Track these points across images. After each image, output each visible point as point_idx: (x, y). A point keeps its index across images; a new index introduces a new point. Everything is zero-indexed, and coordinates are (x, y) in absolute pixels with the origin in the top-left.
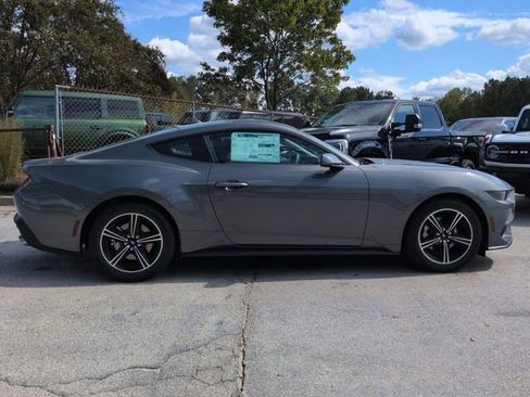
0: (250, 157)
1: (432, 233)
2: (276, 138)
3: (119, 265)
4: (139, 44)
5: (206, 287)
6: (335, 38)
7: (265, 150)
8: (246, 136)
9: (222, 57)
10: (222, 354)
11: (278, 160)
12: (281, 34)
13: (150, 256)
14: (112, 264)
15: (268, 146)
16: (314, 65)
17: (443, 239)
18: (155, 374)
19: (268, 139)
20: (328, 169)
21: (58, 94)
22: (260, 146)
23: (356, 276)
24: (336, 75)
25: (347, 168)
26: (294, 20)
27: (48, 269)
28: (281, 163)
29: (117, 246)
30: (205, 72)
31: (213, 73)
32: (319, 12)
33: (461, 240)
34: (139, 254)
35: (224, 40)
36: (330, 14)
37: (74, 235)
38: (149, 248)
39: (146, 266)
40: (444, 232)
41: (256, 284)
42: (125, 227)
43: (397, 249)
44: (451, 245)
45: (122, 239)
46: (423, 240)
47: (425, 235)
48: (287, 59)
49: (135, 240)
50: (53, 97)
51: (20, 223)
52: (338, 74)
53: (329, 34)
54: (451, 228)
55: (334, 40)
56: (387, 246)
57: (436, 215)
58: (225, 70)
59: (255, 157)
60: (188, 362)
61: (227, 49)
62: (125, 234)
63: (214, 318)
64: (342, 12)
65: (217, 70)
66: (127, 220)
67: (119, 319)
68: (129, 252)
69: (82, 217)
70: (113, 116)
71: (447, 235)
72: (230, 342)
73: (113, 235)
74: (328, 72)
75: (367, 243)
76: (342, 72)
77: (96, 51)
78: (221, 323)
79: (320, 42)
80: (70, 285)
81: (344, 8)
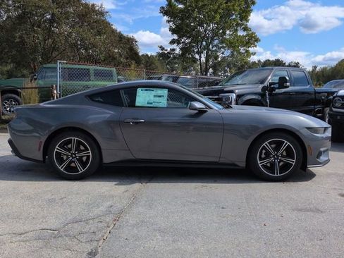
0: (148, 103)
1: (268, 155)
2: (165, 92)
3: (65, 169)
4: (122, 35)
5: (116, 185)
6: (247, 27)
7: (157, 99)
8: (147, 90)
9: (173, 42)
10: (100, 225)
11: (165, 106)
12: (210, 26)
13: (84, 164)
14: (61, 168)
15: (160, 96)
16: (231, 45)
17: (275, 159)
18: (53, 234)
19: (160, 92)
20: (197, 111)
21: (59, 66)
22: (155, 96)
23: (215, 182)
24: (247, 51)
25: (209, 111)
26: (218, 17)
27: (29, 170)
28: (167, 108)
29: (65, 158)
30: (161, 52)
31: (166, 52)
32: (234, 10)
33: (288, 160)
34: (77, 162)
35: (173, 31)
36: (243, 12)
37: (39, 150)
38: (84, 159)
39: (81, 171)
40: (276, 155)
41: (148, 184)
42: (69, 146)
43: (243, 164)
44: (281, 164)
45: (68, 153)
46: (261, 159)
47: (263, 156)
48: (216, 42)
49: (75, 154)
50: (56, 68)
51: (10, 142)
52: (248, 51)
53: (243, 24)
54: (280, 151)
55: (246, 29)
56: (236, 163)
57: (270, 143)
58: (174, 50)
59: (151, 103)
60: (77, 228)
61: (176, 37)
62: (69, 150)
63: (109, 203)
64: (252, 10)
65: (169, 50)
66: (70, 142)
67: (51, 202)
68: (71, 162)
69: (44, 139)
70: (97, 80)
71: (278, 156)
72: (109, 219)
73: (62, 151)
74: (242, 50)
75: (222, 160)
76: (251, 50)
77: (92, 39)
78: (111, 206)
79: (237, 30)
80: (36, 180)
81: (252, 7)
